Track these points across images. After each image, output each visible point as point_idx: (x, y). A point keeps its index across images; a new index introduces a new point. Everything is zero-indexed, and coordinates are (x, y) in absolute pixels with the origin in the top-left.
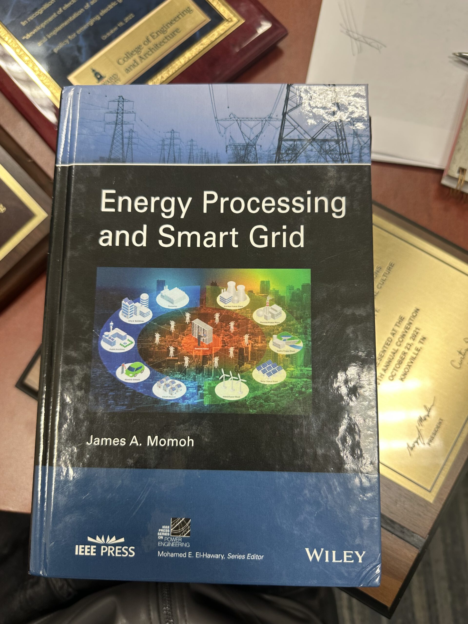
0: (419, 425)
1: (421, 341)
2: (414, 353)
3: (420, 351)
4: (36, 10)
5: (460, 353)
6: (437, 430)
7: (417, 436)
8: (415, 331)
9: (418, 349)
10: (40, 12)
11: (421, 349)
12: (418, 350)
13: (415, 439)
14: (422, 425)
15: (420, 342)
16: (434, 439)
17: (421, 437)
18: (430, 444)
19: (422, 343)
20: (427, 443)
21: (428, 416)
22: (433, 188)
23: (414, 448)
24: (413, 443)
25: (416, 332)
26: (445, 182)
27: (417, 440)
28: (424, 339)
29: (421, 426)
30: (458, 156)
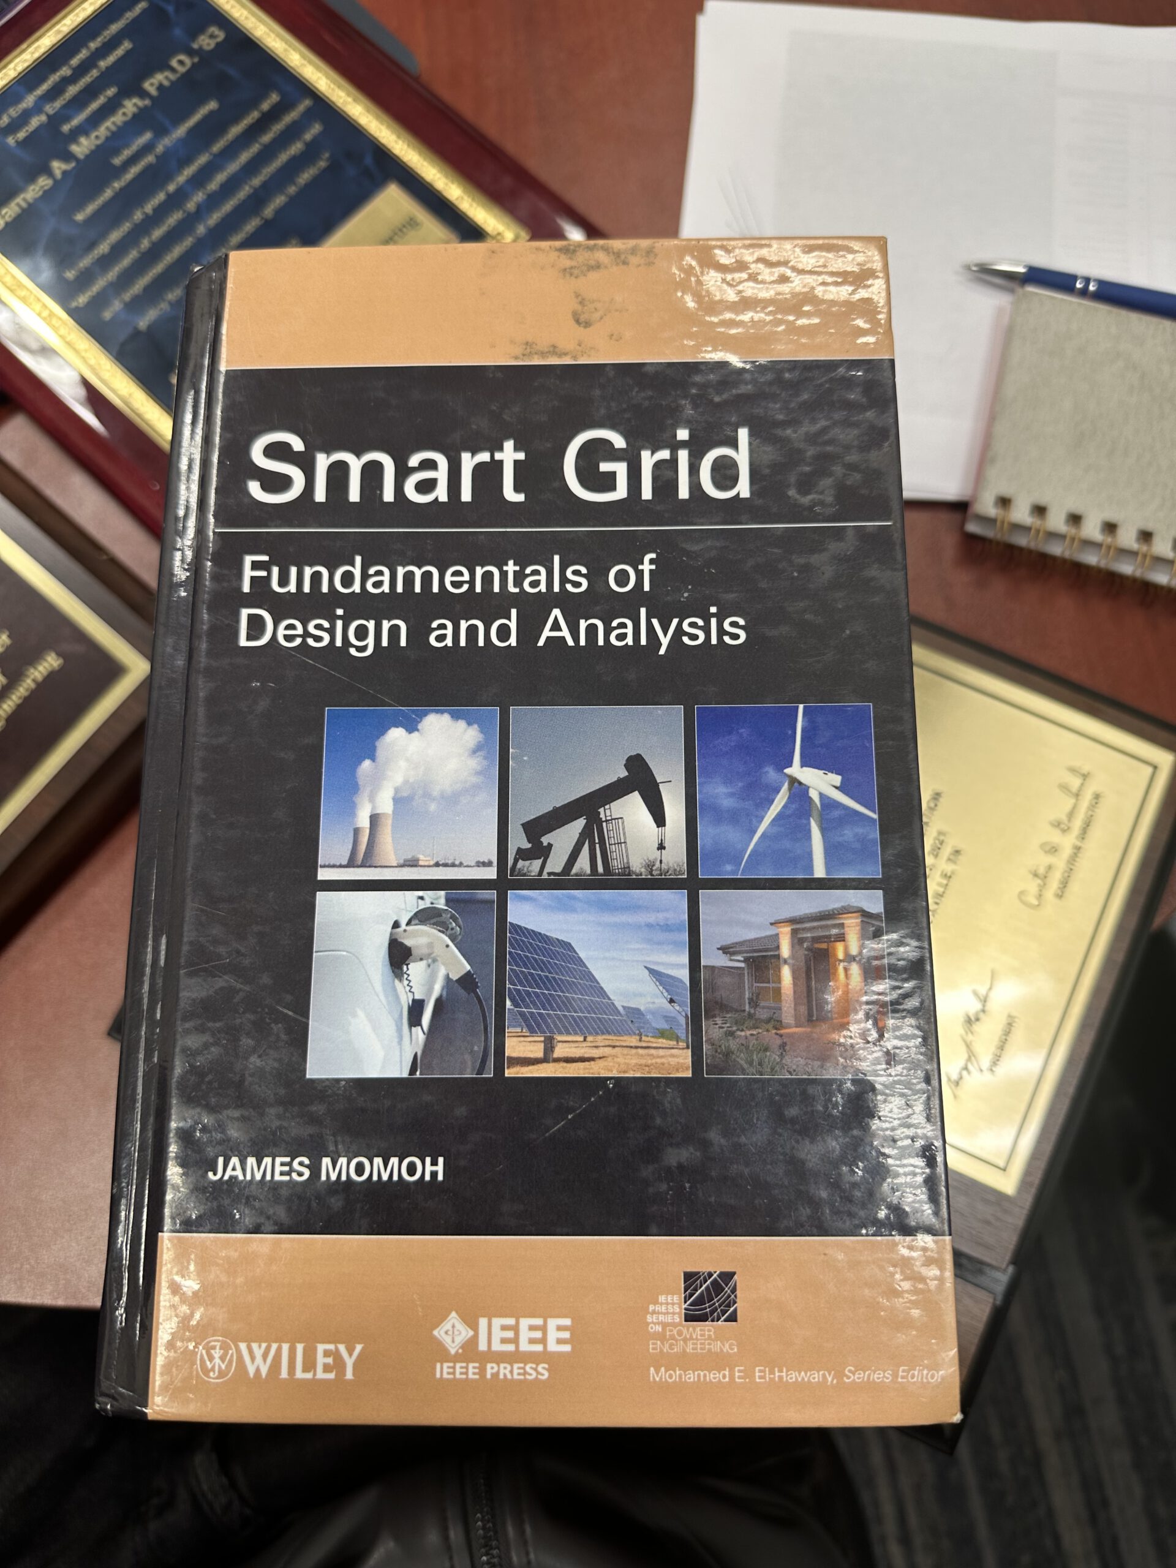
0: (967, 1033)
1: (952, 857)
2: (939, 884)
3: (951, 879)
4: (92, 245)
5: (1036, 875)
6: (1006, 1040)
7: (966, 1056)
8: (936, 839)
9: (946, 875)
10: (103, 248)
11: (953, 876)
12: (947, 877)
13: (962, 1063)
14: (972, 1033)
15: (949, 859)
16: (1001, 1059)
17: (973, 1058)
18: (994, 1069)
19: (954, 862)
20: (987, 1069)
21: (983, 1011)
22: (949, 543)
23: (960, 1083)
24: (958, 1071)
25: (939, 840)
26: (972, 527)
27: (966, 1065)
28: (957, 852)
29: (970, 1035)
30: (992, 473)
